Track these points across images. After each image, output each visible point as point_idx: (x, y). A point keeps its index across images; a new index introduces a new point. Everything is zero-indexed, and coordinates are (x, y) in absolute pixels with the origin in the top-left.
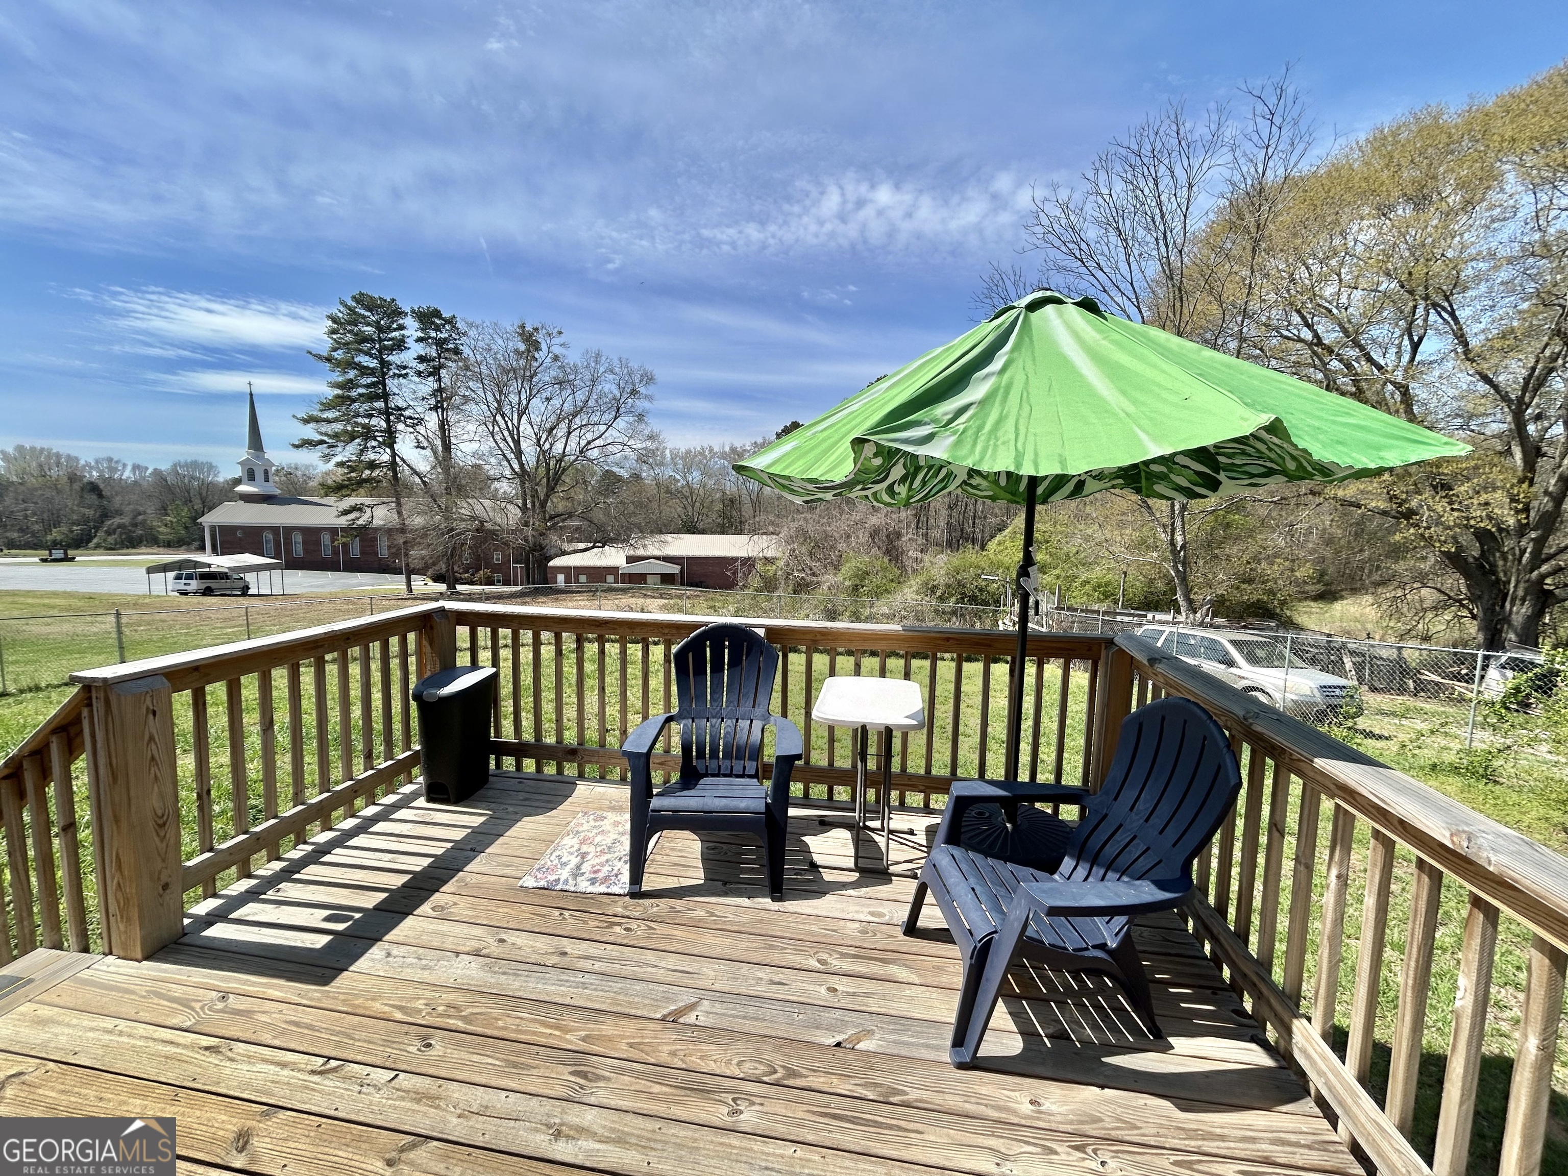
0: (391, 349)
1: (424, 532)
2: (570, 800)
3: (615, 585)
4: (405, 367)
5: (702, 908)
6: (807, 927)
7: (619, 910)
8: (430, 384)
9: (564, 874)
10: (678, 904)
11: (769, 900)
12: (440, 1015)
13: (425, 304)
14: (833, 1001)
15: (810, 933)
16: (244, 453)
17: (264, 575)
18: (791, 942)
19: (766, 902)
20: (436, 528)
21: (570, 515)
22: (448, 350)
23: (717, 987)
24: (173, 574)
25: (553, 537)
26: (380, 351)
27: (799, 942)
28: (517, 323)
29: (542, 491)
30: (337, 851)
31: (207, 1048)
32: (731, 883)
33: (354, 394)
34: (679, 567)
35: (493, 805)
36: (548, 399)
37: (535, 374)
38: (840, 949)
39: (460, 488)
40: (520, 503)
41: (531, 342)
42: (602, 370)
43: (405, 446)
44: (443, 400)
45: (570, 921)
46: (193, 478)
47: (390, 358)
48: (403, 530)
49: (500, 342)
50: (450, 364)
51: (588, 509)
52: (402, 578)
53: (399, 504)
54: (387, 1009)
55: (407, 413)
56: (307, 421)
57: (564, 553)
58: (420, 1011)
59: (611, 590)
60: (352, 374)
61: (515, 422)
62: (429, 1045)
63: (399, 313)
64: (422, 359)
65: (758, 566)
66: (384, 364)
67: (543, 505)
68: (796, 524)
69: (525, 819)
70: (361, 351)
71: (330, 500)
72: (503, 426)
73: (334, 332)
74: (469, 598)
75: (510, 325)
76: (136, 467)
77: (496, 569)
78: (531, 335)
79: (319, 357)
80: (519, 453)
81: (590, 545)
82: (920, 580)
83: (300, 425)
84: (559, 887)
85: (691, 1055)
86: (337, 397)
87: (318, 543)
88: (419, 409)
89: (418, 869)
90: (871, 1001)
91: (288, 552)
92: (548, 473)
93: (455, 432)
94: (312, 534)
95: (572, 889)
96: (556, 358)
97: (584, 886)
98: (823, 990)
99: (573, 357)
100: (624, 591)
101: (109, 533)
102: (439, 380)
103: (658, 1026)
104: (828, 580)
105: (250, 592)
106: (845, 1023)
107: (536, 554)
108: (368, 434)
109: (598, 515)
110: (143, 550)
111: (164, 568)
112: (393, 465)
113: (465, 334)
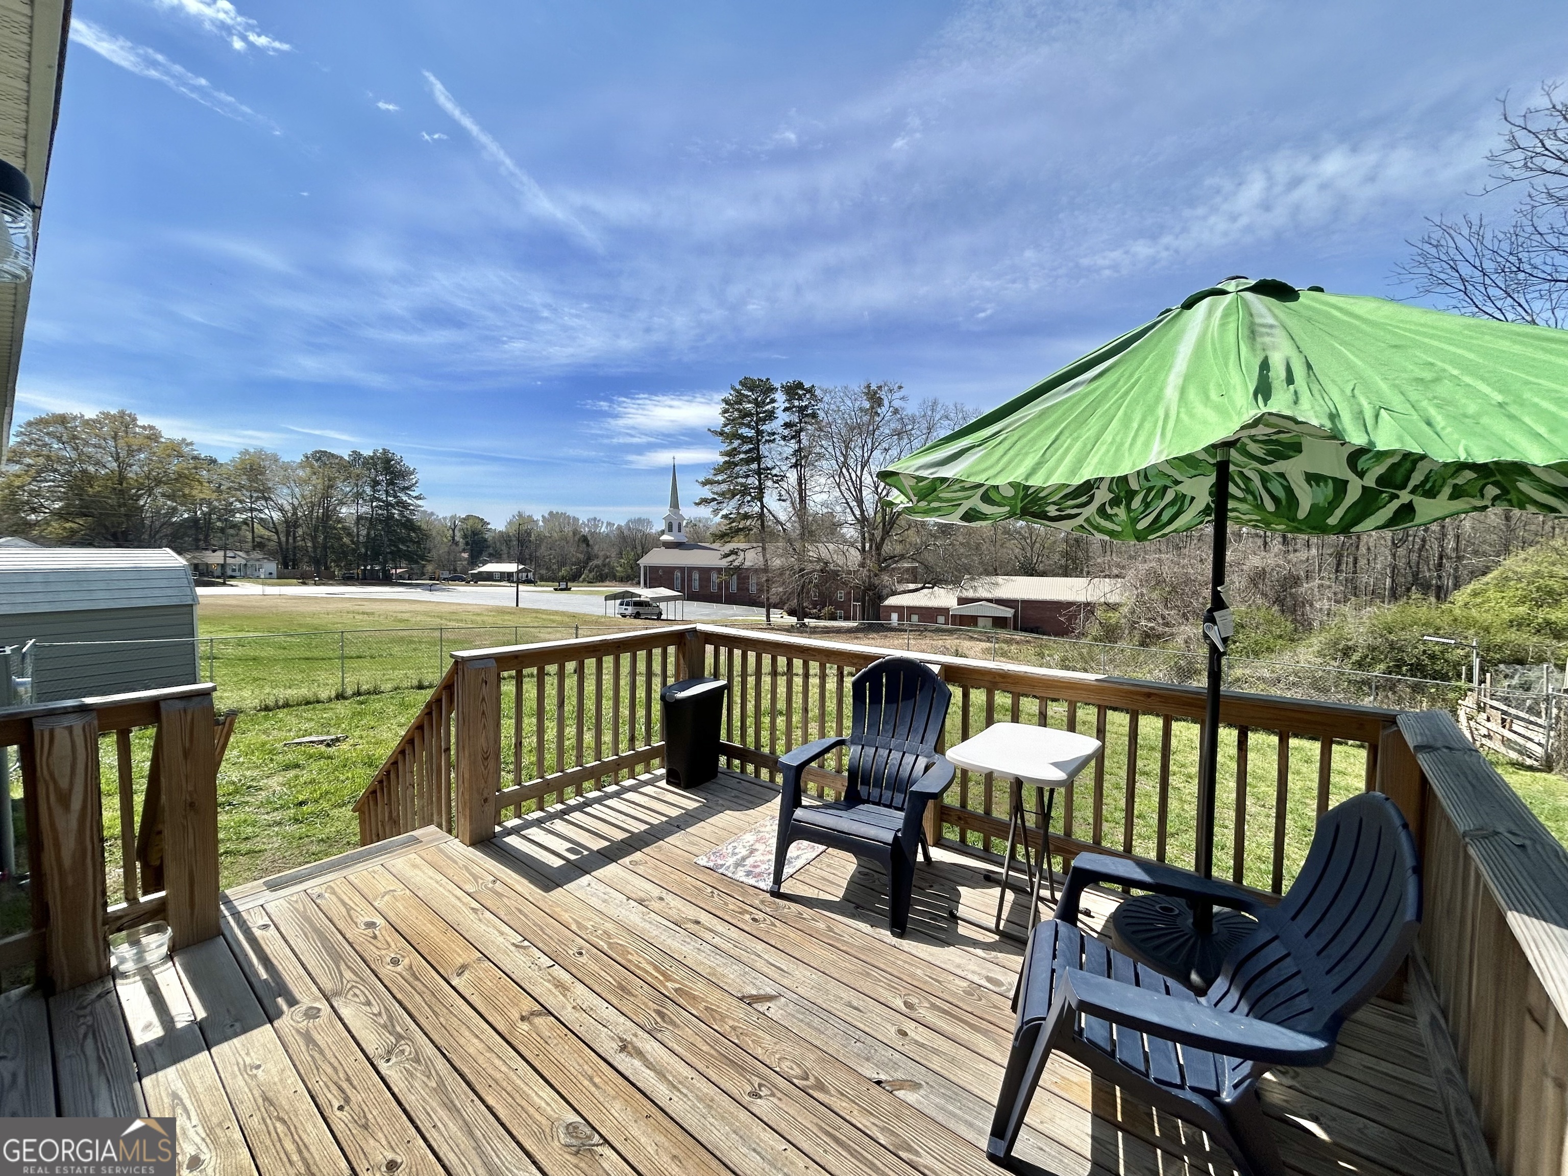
0: (764, 420)
1: (782, 571)
2: (769, 804)
3: (944, 626)
4: (774, 434)
5: (825, 921)
6: (913, 969)
7: (757, 902)
8: (793, 445)
9: (731, 861)
10: (807, 912)
11: (889, 933)
12: (597, 937)
13: (790, 380)
14: (897, 1042)
15: (913, 975)
16: (666, 510)
17: (671, 604)
18: (889, 977)
19: (886, 934)
20: (791, 568)
21: (902, 557)
22: (807, 415)
23: (800, 990)
24: (618, 602)
25: (886, 578)
26: (757, 423)
27: (896, 980)
28: (865, 384)
29: (878, 534)
30: (596, 806)
31: (473, 909)
32: (863, 908)
33: (737, 459)
34: (1013, 611)
35: (709, 796)
36: (886, 450)
37: (878, 428)
38: (933, 1000)
39: (811, 533)
40: (859, 545)
41: (875, 399)
42: (938, 417)
43: (771, 500)
44: (801, 458)
45: (716, 899)
46: (638, 530)
47: (764, 427)
48: (766, 570)
49: (849, 403)
50: (809, 427)
51: (918, 552)
52: (764, 610)
53: (764, 549)
54: (571, 920)
55: (774, 472)
56: (704, 484)
57: (894, 593)
58: (587, 929)
59: (938, 630)
60: (736, 443)
61: (859, 473)
62: (581, 954)
63: (772, 390)
64: (787, 425)
65: (1098, 613)
66: (759, 433)
67: (879, 548)
68: (1146, 566)
69: (728, 812)
70: (743, 424)
71: (716, 545)
72: (848, 477)
73: (725, 411)
74: (814, 631)
75: (857, 386)
76: (609, 524)
77: (839, 606)
78: (875, 393)
79: (715, 432)
80: (860, 502)
81: (920, 586)
82: (1323, 637)
83: (699, 487)
84: (720, 871)
85: (746, 1035)
86: (725, 462)
87: (709, 579)
88: (784, 468)
89: (636, 831)
90: (935, 1058)
91: (690, 586)
92: (884, 518)
93: (811, 484)
94: (705, 572)
95: (730, 875)
96: (896, 411)
97: (740, 875)
98: (893, 1030)
99: (911, 408)
100: (950, 632)
101: (590, 571)
102: (799, 442)
103: (735, 1002)
104: (1184, 632)
105: (664, 617)
106: (896, 1066)
107: (871, 593)
108: (745, 491)
109: (930, 558)
110: (607, 583)
111: (614, 597)
112: (761, 516)
113: (821, 400)
